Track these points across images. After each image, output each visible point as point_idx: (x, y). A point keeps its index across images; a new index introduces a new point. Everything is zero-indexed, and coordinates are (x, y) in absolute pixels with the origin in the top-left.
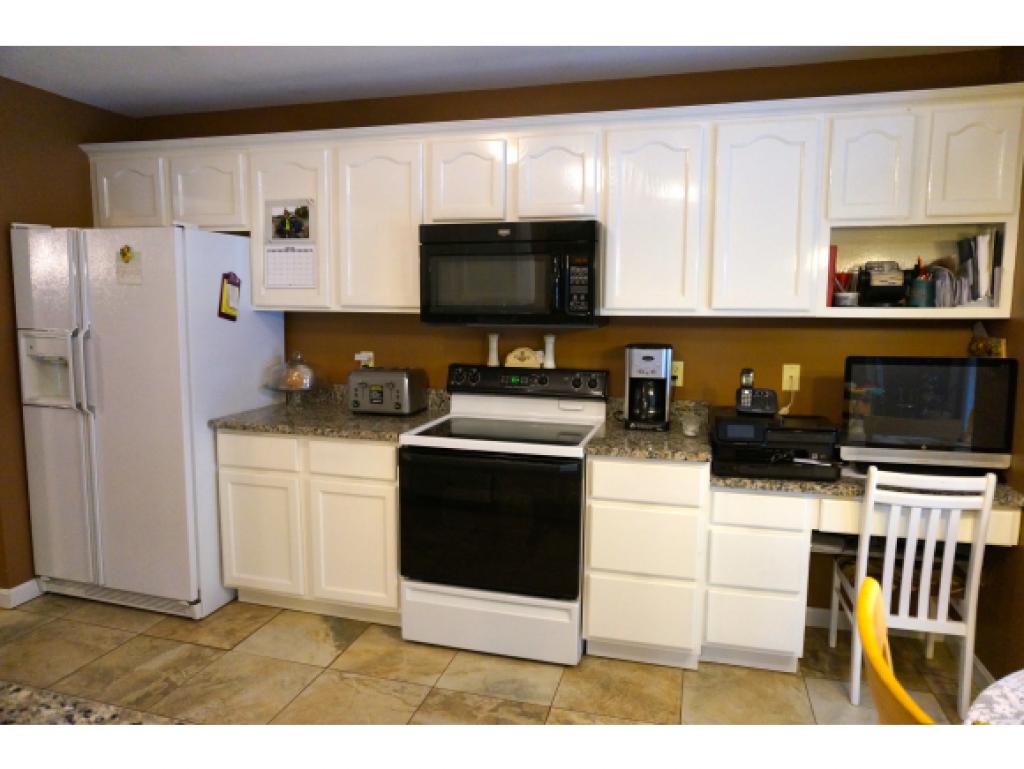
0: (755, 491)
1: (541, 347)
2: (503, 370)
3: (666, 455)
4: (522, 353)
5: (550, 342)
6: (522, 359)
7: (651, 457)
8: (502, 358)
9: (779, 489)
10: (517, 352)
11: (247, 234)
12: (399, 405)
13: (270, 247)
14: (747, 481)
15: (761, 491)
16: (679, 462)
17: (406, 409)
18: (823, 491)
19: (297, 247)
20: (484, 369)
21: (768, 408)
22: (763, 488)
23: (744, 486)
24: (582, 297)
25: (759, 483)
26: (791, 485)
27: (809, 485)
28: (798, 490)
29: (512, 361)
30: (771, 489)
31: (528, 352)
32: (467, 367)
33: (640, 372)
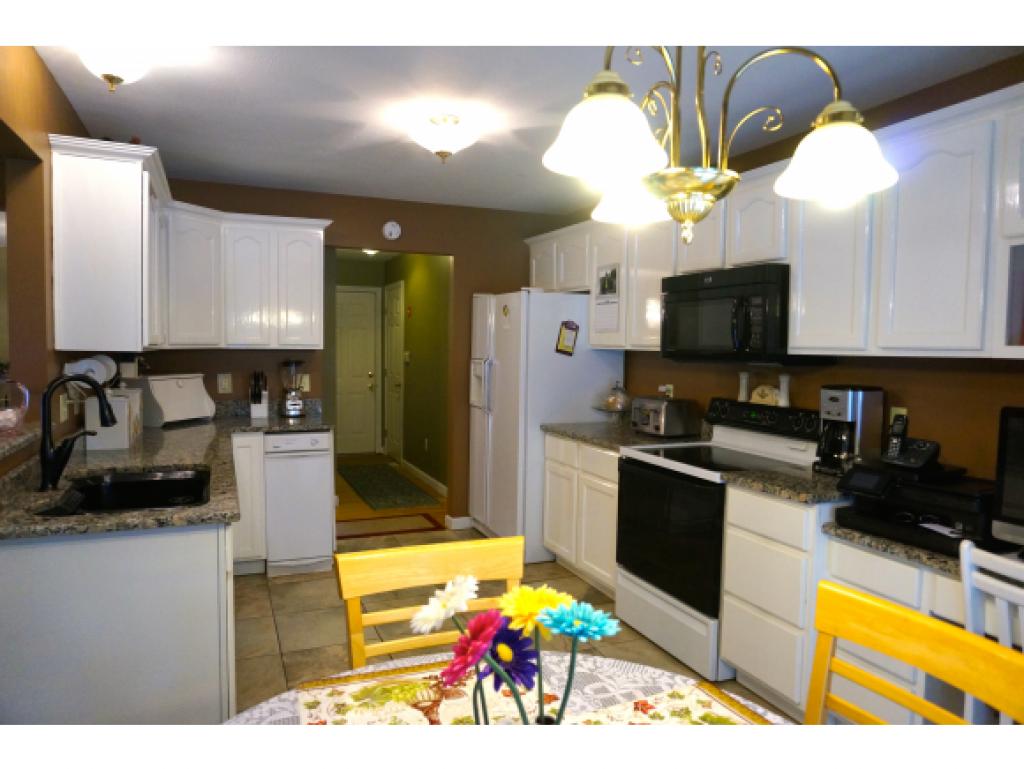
0: (861, 546)
1: (777, 386)
2: (749, 406)
3: (775, 491)
4: (763, 391)
5: (784, 381)
6: (763, 396)
7: (764, 491)
8: (749, 396)
9: (885, 550)
10: (759, 390)
11: (588, 292)
12: (657, 428)
13: (599, 301)
14: (857, 535)
15: (866, 547)
16: (783, 499)
17: (662, 431)
18: (928, 563)
19: (610, 301)
20: (734, 403)
21: (912, 460)
22: (870, 545)
23: (851, 540)
24: (758, 336)
25: (867, 539)
26: (898, 549)
27: (916, 552)
28: (903, 555)
29: (756, 399)
30: (877, 548)
31: (767, 390)
32: (722, 401)
33: (829, 413)
